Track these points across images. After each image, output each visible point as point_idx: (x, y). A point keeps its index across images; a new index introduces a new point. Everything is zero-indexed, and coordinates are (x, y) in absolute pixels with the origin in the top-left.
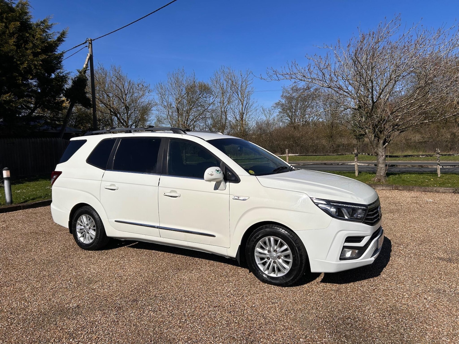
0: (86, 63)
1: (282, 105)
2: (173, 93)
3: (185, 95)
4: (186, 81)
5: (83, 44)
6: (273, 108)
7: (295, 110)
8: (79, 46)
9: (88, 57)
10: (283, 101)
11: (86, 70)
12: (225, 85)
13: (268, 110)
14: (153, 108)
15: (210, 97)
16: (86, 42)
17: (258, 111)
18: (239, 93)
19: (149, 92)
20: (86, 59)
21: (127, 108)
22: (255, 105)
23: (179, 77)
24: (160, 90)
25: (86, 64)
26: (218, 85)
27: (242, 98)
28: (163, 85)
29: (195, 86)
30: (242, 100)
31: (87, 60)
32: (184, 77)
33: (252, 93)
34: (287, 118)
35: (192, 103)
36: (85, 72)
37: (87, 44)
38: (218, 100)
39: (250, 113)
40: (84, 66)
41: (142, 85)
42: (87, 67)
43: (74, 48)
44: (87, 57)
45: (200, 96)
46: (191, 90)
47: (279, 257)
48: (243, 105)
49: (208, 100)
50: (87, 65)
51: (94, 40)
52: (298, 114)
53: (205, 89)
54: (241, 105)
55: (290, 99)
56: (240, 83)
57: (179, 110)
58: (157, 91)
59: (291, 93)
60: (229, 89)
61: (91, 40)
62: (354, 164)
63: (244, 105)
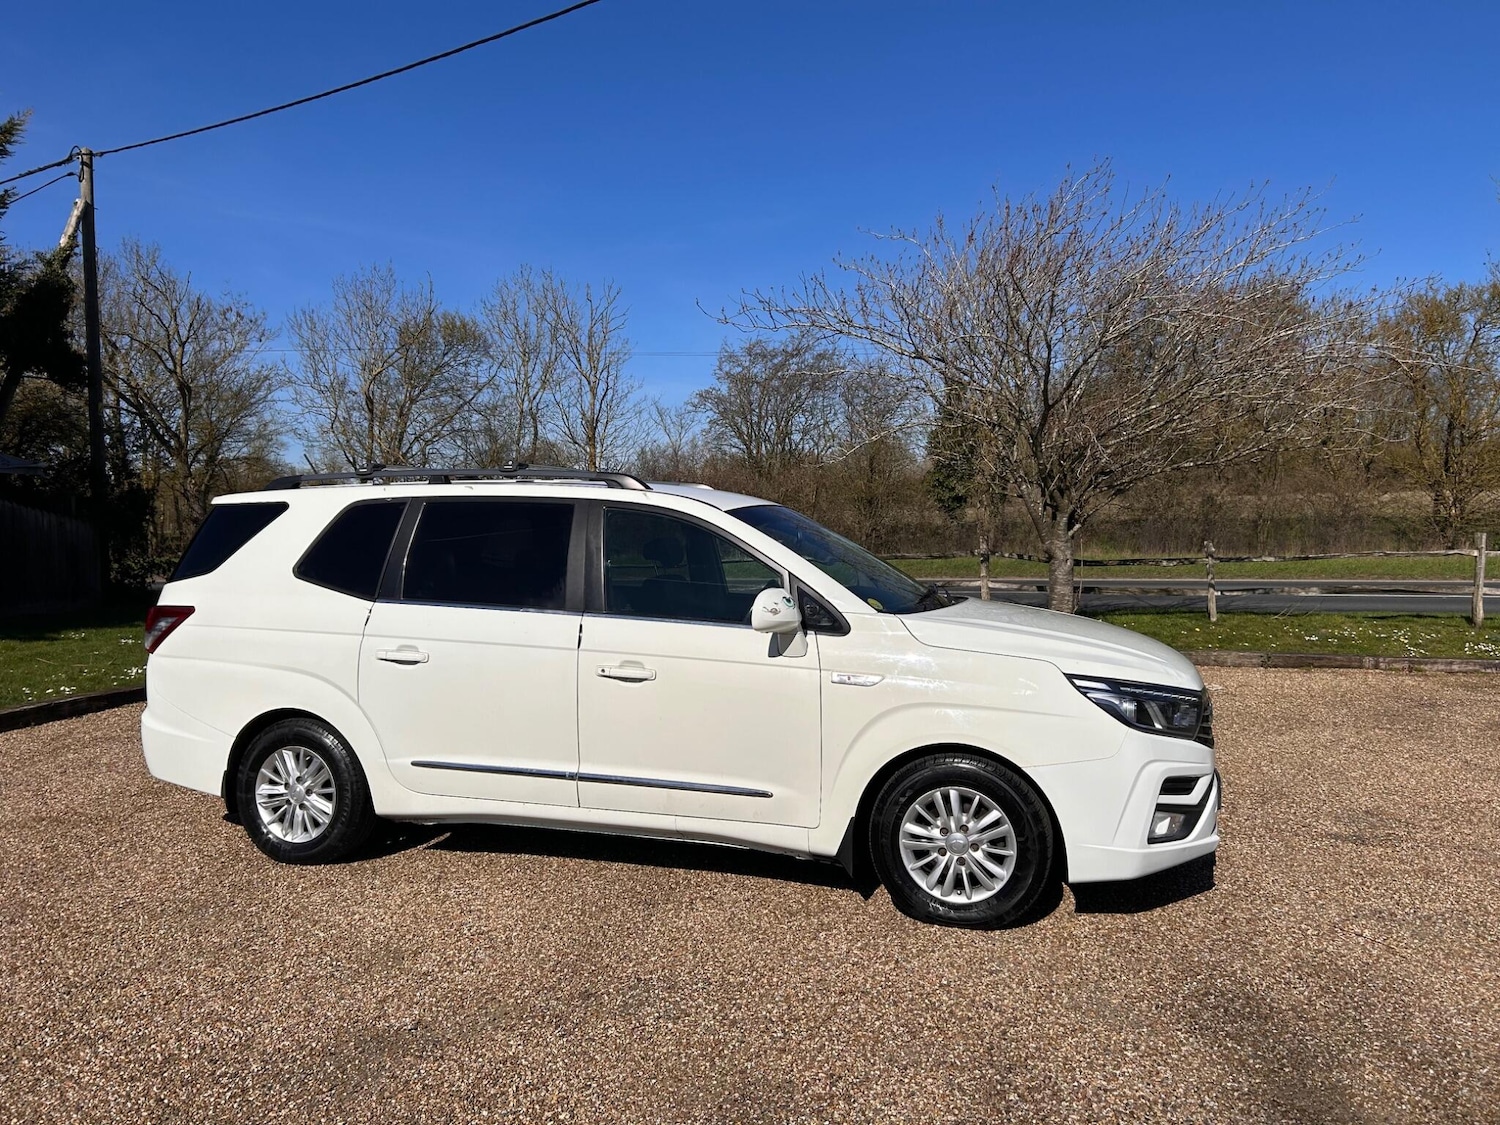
0: (70, 230)
1: (720, 400)
2: (352, 345)
3: (397, 355)
4: (400, 309)
5: (59, 164)
6: (690, 408)
7: (760, 417)
8: (41, 170)
9: (76, 213)
10: (724, 390)
11: (69, 256)
12: (533, 329)
13: (673, 413)
14: (277, 395)
15: (481, 362)
16: (70, 159)
17: (645, 415)
18: (584, 358)
19: (263, 339)
20: (69, 215)
21: (184, 388)
22: (634, 398)
23: (376, 294)
24: (306, 334)
25: (69, 233)
26: (512, 327)
27: (593, 373)
28: (316, 319)
29: (432, 326)
30: (592, 379)
31: (73, 220)
32: (392, 293)
33: (627, 357)
34: (736, 440)
35: (417, 379)
36: (65, 261)
37: (75, 166)
38: (511, 374)
39: (618, 422)
40: (63, 241)
41: (238, 315)
42: (71, 247)
43: (21, 176)
44: (71, 210)
45: (446, 359)
46: (414, 337)
47: (975, 846)
48: (594, 395)
49: (472, 370)
50: (73, 237)
51: (102, 154)
52: (770, 430)
53: (462, 336)
54: (589, 395)
55: (743, 382)
56: (585, 324)
57: (372, 403)
58: (296, 340)
59: (747, 364)
60: (546, 342)
61: (91, 154)
62: (978, 584)
63: (600, 392)
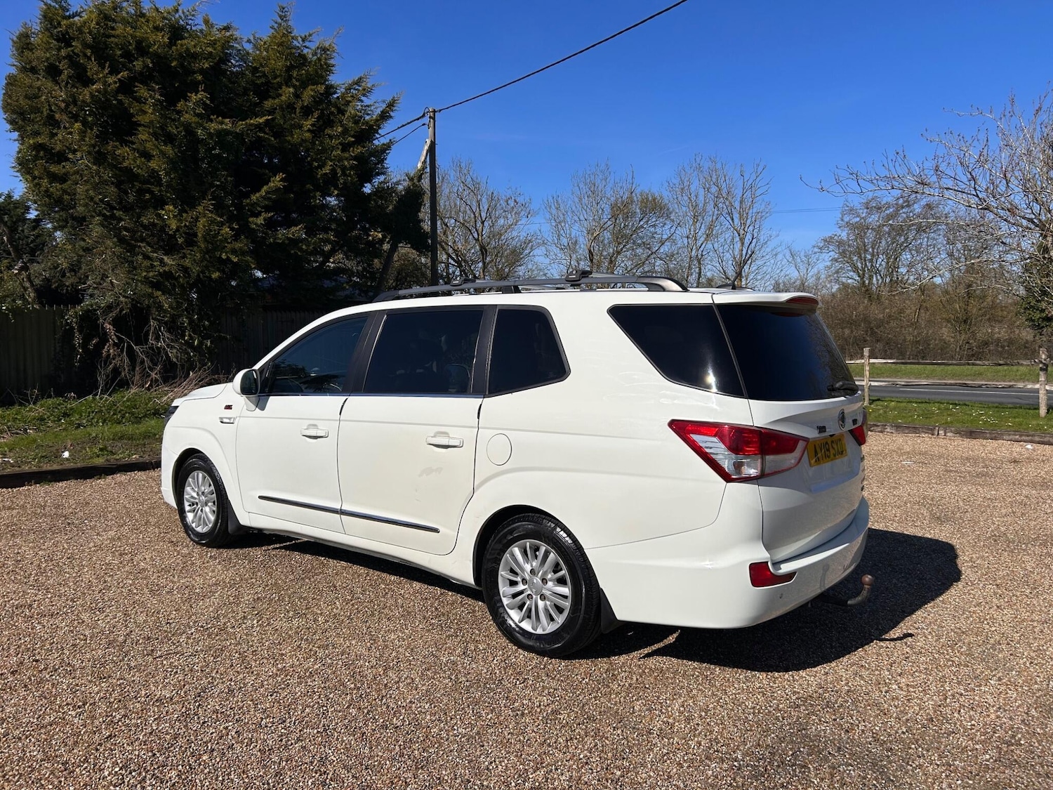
0: (423, 159)
1: (840, 243)
2: (582, 218)
3: (609, 223)
4: (612, 192)
5: (418, 119)
6: (816, 250)
7: (873, 255)
8: (409, 123)
9: (426, 148)
10: (844, 235)
11: (422, 174)
12: (701, 198)
13: (802, 254)
14: (536, 252)
15: (665, 224)
16: (424, 116)
17: (780, 257)
18: (736, 216)
19: (529, 216)
20: (423, 150)
21: (484, 250)
22: (771, 245)
23: (598, 182)
24: (554, 212)
25: (422, 160)
26: (686, 198)
27: (742, 228)
28: (560, 201)
29: (632, 202)
30: (742, 232)
31: (425, 152)
32: (608, 180)
33: (768, 215)
34: (852, 273)
35: (621, 238)
36: (420, 178)
37: (426, 120)
38: (683, 231)
39: (759, 262)
40: (419, 165)
41: (515, 201)
42: (424, 168)
43: (399, 128)
44: (424, 146)
45: (642, 223)
46: (621, 210)
48: (743, 244)
49: (659, 230)
50: (425, 162)
51: (440, 110)
52: (880, 265)
53: (654, 207)
54: (739, 244)
55: (860, 229)
56: (738, 192)
57: (593, 255)
58: (548, 216)
59: (864, 215)
60: (710, 207)
61: (434, 111)
63: (747, 242)
